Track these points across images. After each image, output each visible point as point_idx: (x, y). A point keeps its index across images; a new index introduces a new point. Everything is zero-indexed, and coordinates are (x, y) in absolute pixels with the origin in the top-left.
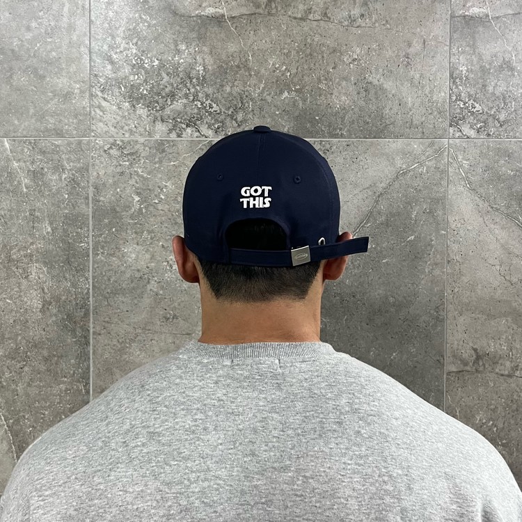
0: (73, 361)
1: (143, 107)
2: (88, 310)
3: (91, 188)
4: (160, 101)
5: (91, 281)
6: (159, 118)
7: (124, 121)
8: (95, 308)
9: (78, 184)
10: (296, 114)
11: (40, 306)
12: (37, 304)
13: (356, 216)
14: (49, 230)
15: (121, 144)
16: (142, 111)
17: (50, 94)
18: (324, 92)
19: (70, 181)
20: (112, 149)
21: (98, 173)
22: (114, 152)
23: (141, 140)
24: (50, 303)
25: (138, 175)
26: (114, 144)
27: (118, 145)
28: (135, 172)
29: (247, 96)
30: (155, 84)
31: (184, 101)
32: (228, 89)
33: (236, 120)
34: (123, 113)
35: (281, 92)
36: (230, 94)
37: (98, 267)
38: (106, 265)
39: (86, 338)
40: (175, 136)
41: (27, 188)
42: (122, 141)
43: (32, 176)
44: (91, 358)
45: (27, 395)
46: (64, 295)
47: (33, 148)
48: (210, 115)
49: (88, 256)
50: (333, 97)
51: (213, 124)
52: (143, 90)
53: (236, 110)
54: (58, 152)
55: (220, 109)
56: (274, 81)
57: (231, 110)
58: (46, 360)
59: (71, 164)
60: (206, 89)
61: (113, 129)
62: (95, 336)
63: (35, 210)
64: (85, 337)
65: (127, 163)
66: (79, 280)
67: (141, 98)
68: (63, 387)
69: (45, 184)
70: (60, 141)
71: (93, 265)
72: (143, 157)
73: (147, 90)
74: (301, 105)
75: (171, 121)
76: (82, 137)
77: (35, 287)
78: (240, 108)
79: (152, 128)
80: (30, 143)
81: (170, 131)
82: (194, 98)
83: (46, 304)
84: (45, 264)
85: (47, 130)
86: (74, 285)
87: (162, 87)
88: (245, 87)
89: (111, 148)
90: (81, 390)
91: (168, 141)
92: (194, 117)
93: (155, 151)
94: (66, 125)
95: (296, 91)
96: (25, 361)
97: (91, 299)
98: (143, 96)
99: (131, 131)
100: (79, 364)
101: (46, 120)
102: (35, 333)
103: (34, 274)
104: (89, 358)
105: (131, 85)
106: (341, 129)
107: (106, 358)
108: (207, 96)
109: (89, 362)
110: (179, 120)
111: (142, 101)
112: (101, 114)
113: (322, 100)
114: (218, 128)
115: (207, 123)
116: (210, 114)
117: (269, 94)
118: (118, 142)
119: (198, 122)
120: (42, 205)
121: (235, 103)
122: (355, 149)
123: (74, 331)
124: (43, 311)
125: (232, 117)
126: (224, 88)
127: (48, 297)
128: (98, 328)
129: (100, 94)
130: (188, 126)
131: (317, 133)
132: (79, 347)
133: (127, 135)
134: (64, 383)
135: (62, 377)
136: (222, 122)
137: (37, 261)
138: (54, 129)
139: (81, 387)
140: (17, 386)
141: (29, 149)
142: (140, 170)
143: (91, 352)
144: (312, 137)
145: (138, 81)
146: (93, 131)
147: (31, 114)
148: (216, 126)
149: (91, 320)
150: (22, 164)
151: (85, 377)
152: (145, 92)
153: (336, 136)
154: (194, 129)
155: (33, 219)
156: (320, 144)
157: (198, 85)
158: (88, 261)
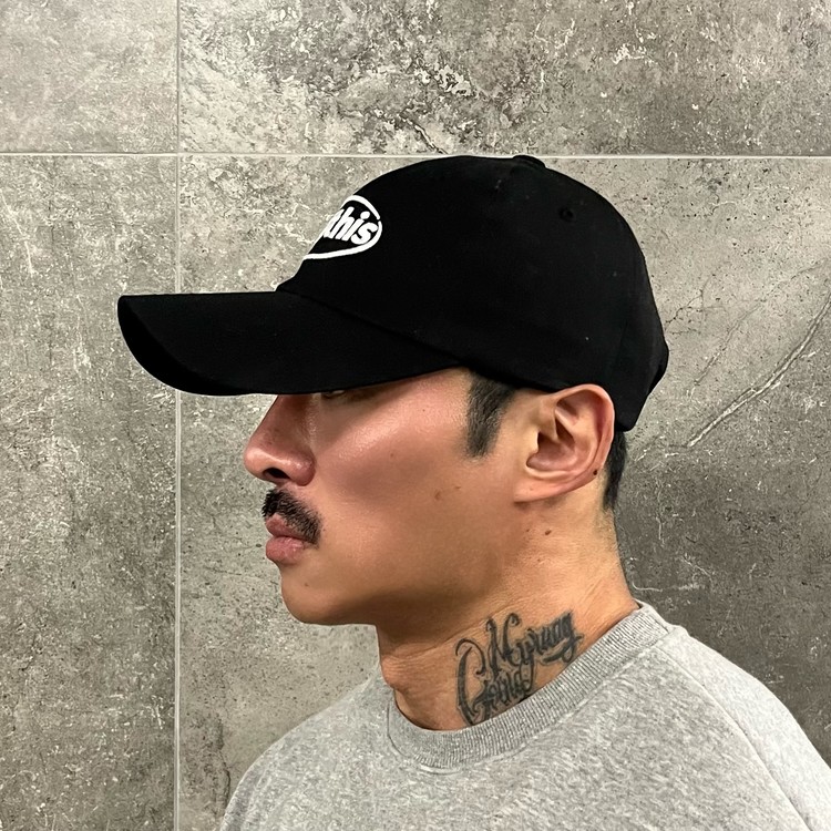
0: (137, 655)
1: (298, 82)
2: (171, 542)
3: (179, 267)
4: (337, 69)
5: (178, 477)
6: (334, 109)
7: (253, 114)
8: (188, 538)
9: (151, 259)
10: (647, 98)
11: (65, 532)
12: (59, 527)
13: (783, 334)
14: (86, 361)
15: (246, 167)
16: (295, 92)
17: (89, 53)
18: (713, 46)
19: (133, 252)
20: (228, 179)
21: (195, 234)
22: (232, 186)
23: (294, 158)
24: (88, 526)
25: (284, 238)
26: (230, 168)
27: (241, 169)
28: (278, 231)
29: (533, 58)
30: (324, 29)
31: (391, 68)
32: (491, 41)
33: (507, 112)
34: (251, 97)
35: (614, 48)
36: (496, 52)
37: (194, 446)
38: (213, 442)
39: (167, 604)
40: (369, 149)
41: (36, 267)
42: (250, 161)
43: (48, 239)
44: (177, 648)
45: (36, 729)
46: (118, 508)
47: (51, 176)
48: (448, 101)
49: (173, 421)
50: (733, 59)
51: (456, 123)
52: (298, 45)
53: (509, 90)
54: (105, 186)
55: (472, 88)
56: (598, 22)
57: (498, 89)
58: (79, 651)
59: (136, 213)
60: (440, 42)
61: (228, 133)
62: (186, 601)
63: (54, 316)
64: (165, 603)
65: (261, 211)
66: (151, 476)
67: (294, 64)
68: (114, 712)
69: (75, 257)
70: (110, 162)
71: (183, 441)
72: (297, 198)
73: (306, 43)
74: (658, 76)
75: (360, 115)
76: (161, 151)
77: (54, 489)
78: (518, 85)
79: (316, 131)
80: (44, 165)
81: (359, 137)
82: (413, 62)
83: (78, 528)
84: (77, 437)
85: (83, 136)
86: (141, 486)
87: (339, 36)
88: (529, 36)
89: (224, 175)
90: (155, 720)
91: (353, 162)
92: (412, 106)
93: (322, 184)
94: (123, 124)
95: (648, 44)
96: (30, 654)
97: (178, 518)
98: (296, 59)
99: (270, 138)
100: (152, 661)
101: (79, 113)
102: (56, 592)
103: (52, 460)
104: (173, 650)
105: (271, 33)
106: (749, 133)
107: (211, 650)
108: (443, 56)
109: (173, 657)
110: (378, 113)
111: (295, 70)
112: (203, 98)
113: (708, 67)
114: (468, 131)
115: (441, 119)
116: (450, 98)
117: (586, 53)
118: (240, 164)
119: (422, 118)
120: (70, 305)
121: (508, 73)
122: (783, 179)
123: (139, 588)
124: (72, 542)
125: (498, 104)
126: (483, 40)
127: (82, 511)
128: (194, 584)
129: (200, 54)
130: (398, 125)
131: (696, 142)
132: (151, 625)
133: (261, 146)
134: (116, 703)
135: (113, 691)
136: (476, 117)
137: (59, 432)
138: (97, 134)
139: (156, 713)
140: (12, 708)
141: (41, 179)
142: (289, 228)
143: (178, 635)
144: (684, 152)
145: (286, 24)
146: (184, 137)
147: (45, 98)
148: (463, 126)
149: (179, 565)
150: (27, 213)
151: (164, 692)
152: (302, 49)
153: (738, 149)
154: (412, 133)
155: (50, 335)
156: (702, 167)
157: (422, 33)
158: (172, 431)
